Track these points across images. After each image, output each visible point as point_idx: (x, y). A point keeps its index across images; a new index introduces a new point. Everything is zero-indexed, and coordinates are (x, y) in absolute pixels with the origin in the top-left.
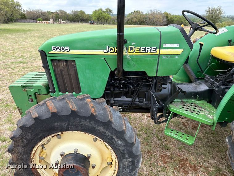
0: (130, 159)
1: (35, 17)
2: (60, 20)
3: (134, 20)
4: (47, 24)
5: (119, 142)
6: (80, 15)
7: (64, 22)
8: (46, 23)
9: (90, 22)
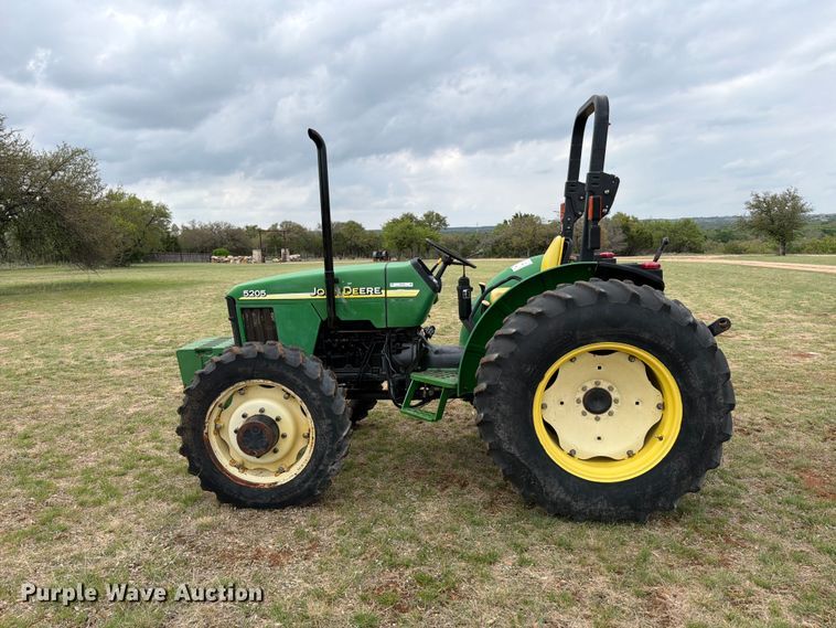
0: (329, 421)
1: (209, 244)
2: (283, 251)
3: (516, 241)
4: (243, 264)
5: (314, 394)
6: (346, 235)
7: (295, 256)
8: (238, 262)
9: (375, 253)
